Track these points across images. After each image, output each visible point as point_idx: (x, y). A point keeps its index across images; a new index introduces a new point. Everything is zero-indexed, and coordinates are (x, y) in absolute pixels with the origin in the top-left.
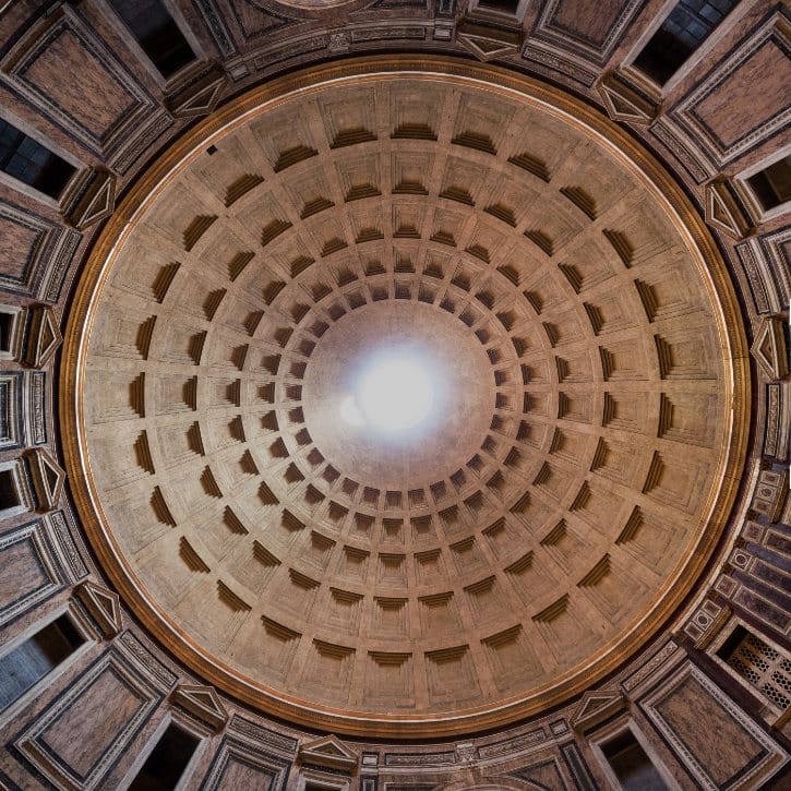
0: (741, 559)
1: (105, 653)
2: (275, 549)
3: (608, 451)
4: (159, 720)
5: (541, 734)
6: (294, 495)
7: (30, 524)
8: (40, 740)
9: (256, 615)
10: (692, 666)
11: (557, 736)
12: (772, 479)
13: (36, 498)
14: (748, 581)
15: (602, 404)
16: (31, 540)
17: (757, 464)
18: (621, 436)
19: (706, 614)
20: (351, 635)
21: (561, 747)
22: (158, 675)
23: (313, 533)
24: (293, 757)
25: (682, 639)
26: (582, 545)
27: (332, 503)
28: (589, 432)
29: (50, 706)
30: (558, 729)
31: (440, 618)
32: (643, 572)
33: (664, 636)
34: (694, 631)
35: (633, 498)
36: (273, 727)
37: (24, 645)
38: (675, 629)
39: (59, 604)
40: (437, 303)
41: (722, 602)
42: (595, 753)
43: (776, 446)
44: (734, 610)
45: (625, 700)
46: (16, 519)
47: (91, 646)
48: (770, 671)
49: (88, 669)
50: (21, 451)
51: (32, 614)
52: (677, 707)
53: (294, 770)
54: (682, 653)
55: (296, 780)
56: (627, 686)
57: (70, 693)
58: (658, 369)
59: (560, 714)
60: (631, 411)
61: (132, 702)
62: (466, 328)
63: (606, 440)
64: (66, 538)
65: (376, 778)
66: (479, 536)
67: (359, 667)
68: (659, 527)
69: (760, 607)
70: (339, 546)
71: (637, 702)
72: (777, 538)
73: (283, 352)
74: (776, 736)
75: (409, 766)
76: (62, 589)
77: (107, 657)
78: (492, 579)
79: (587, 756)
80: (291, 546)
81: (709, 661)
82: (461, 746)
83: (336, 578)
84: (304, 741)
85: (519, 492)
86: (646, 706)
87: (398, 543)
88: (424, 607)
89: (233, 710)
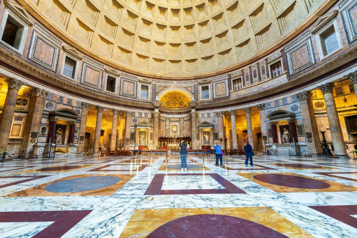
0: (254, 67)
3: (261, 10)
4: (105, 75)
5: (191, 82)
7: (33, 32)
8: (85, 81)
9: (116, 46)
10: (227, 80)
11: (194, 83)
12: (279, 54)
13: (26, 22)
14: (251, 71)
16: (38, 37)
17: (281, 49)
18: (269, 8)
19: (238, 73)
20: (147, 52)
21: (194, 85)
22: (98, 66)
24: (137, 80)
25: (230, 76)
26: (227, 41)
29: (81, 76)
31: (175, 51)
32: (235, 57)
33: (227, 74)
34: (233, 75)
35: (251, 35)
36: (132, 75)
37: (65, 65)
38: (230, 73)
39: (63, 54)
41: (243, 73)
42: (200, 87)
43: (287, 49)
44: (243, 75)
45: (211, 81)
46: (29, 32)
47: (79, 62)
48: (238, 85)
49: (82, 67)
51: (59, 59)
52: (219, 85)
54: (227, 78)
55: (139, 84)
56: (213, 79)
57: (83, 73)
59: (197, 80)
61: (97, 73)
63: (264, 5)
65: (156, 85)
66: (196, 25)
67: (150, 62)
68: (249, 47)
69: (247, 77)
72: (264, 67)
74: (229, 93)
75: (162, 83)
76: (60, 50)
77: (84, 64)
78: (195, 43)
79: (198, 87)
80: (120, 17)
81: (231, 81)
82: (174, 81)
83: (140, 32)
84: (139, 78)
85: (220, 10)
86: (214, 83)
87: (164, 20)
88: (171, 47)
89: (120, 72)
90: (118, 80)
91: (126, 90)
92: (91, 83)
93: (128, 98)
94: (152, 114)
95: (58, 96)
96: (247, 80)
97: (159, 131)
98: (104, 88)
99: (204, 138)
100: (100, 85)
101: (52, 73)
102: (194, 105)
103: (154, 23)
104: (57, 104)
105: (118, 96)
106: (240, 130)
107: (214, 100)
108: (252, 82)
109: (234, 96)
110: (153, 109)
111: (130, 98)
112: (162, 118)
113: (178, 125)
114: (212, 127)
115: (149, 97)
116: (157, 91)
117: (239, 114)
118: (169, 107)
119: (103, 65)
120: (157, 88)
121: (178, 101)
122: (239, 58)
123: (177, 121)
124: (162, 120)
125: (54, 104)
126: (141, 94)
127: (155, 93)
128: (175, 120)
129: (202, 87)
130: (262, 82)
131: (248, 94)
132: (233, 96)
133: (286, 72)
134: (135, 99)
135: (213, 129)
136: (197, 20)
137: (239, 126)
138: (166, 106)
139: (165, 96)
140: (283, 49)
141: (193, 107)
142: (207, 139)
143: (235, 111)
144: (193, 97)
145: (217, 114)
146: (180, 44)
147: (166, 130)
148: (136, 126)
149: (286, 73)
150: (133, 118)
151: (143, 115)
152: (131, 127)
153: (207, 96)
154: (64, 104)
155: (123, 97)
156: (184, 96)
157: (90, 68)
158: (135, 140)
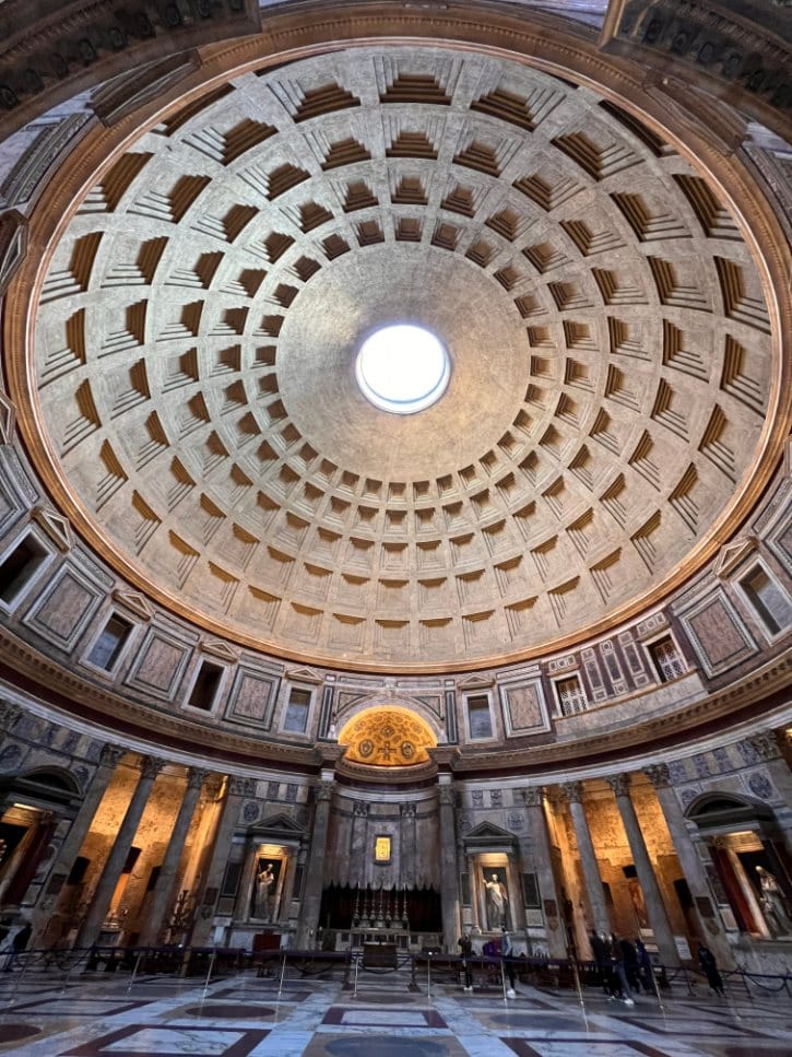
0: (606, 647)
1: (149, 630)
2: (252, 529)
3: (590, 520)
4: (197, 660)
5: (438, 683)
6: (268, 475)
7: (62, 564)
8: (137, 679)
9: (244, 586)
10: (539, 681)
11: (446, 686)
12: (661, 620)
13: (56, 545)
14: (600, 659)
15: (612, 481)
16: (68, 574)
17: (662, 605)
18: (607, 517)
19: (566, 661)
20: (320, 600)
21: (446, 692)
22: (186, 635)
23: (288, 514)
24: (283, 675)
25: (544, 668)
26: (525, 580)
27: (307, 484)
28: (586, 497)
29: (133, 664)
30: (448, 683)
31: (393, 597)
32: (551, 619)
33: (536, 661)
34: (553, 666)
35: (581, 569)
36: (268, 659)
37: (102, 635)
38: (544, 661)
39: (107, 609)
40: (491, 270)
41: (579, 661)
42: (463, 699)
43: (678, 607)
44: (581, 667)
45: (494, 682)
46: (53, 564)
47: (138, 628)
48: (574, 697)
49: (143, 641)
50: (28, 514)
51: (96, 620)
52: (518, 695)
53: (284, 681)
54: (539, 673)
55: (285, 686)
56: (499, 676)
57: (140, 655)
58: (672, 490)
59: (453, 677)
60: (630, 501)
61: (177, 653)
62: (518, 315)
63: (594, 512)
64: (89, 563)
65: (333, 688)
66: (445, 542)
67: (326, 624)
68: (583, 597)
69: (593, 673)
70: (314, 527)
71: (499, 685)
72: (633, 651)
73: (251, 303)
74: (552, 722)
75: (353, 684)
76: (105, 598)
77: (151, 631)
78: (443, 580)
79: (458, 700)
80: (267, 526)
81: (549, 683)
82: (388, 679)
83: (310, 555)
84: (289, 666)
85: (498, 516)
86: (502, 689)
87: (370, 531)
88: (382, 587)
89: (240, 650)
90: (228, 672)
91: (245, 703)
92: (153, 682)
93: (246, 730)
94: (311, 788)
95: (46, 724)
96: (597, 684)
97: (327, 856)
98: (182, 698)
99: (488, 892)
100: (174, 689)
101: (61, 657)
102: (447, 760)
103: (346, 537)
104: (34, 751)
105: (216, 722)
106: (614, 863)
107: (510, 743)
108: (610, 691)
109: (566, 734)
110: (314, 771)
111: (251, 731)
112: (342, 805)
113: (397, 834)
114: (510, 849)
115: (309, 729)
116: (335, 709)
117: (596, 796)
118: (368, 760)
119: (200, 631)
120: (336, 698)
121: (396, 739)
122: (562, 622)
123: (392, 818)
124: (343, 814)
125: (25, 748)
126: (288, 714)
127: (329, 716)
128: (384, 811)
129: (469, 699)
130: (637, 692)
131: (607, 728)
132: (565, 731)
133: (695, 667)
134: (266, 734)
135: (516, 857)
136: (447, 533)
137: (606, 847)
138: (359, 758)
139: (359, 726)
140: (667, 607)
141: (444, 768)
142: (500, 903)
143: (578, 787)
144: (443, 732)
145: (524, 794)
146: (406, 582)
147: (352, 852)
148: (250, 834)
149: (696, 671)
150: (247, 801)
151: (283, 789)
152: (235, 840)
153: (485, 730)
154: (54, 752)
155: (231, 726)
156: (417, 728)
157: (162, 641)
158: (237, 898)
